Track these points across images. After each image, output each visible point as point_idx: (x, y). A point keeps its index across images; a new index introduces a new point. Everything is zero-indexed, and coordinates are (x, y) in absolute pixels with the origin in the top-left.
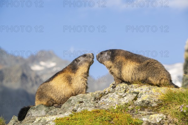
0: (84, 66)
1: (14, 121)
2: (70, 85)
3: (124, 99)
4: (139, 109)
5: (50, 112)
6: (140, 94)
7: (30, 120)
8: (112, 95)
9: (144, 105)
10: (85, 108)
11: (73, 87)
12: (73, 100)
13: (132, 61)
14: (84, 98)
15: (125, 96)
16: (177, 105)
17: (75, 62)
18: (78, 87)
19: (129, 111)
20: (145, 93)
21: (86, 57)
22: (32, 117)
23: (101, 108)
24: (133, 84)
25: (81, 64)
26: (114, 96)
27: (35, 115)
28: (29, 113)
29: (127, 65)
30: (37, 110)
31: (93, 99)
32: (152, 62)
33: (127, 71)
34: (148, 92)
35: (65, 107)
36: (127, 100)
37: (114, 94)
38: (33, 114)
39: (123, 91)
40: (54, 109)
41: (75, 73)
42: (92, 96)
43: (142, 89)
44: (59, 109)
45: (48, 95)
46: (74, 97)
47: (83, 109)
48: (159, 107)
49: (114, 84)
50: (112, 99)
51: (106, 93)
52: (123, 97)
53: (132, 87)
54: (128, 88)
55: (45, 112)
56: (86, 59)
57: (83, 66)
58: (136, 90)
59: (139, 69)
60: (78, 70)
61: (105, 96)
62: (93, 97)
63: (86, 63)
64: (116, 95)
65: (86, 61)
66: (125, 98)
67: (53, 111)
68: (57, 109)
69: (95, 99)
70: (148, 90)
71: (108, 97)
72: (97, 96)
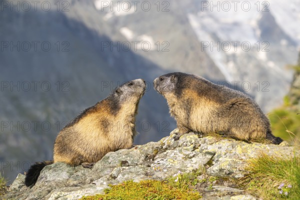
0: (130, 103)
1: (19, 182)
2: (106, 135)
3: (192, 161)
4: (215, 181)
5: (75, 174)
6: (216, 155)
7: (43, 188)
8: (173, 153)
9: (222, 176)
10: (129, 176)
11: (110, 138)
12: (111, 158)
13: (208, 100)
14: (129, 157)
15: (194, 156)
16: (275, 181)
17: (116, 95)
18: (119, 138)
19: (199, 184)
20: (225, 154)
21: (133, 86)
22: (47, 182)
23: (154, 176)
24: (207, 137)
25: (125, 99)
26: (177, 156)
27: (52, 178)
28: (42, 174)
29: (199, 106)
30: (55, 171)
31: (143, 158)
32: (240, 104)
33: (199, 117)
34: (230, 153)
35: (98, 169)
36: (196, 163)
37: (175, 151)
38: (48, 178)
39: (191, 148)
40: (81, 170)
41: (115, 115)
42: (141, 153)
43: (221, 148)
44: (90, 170)
45: (73, 148)
46: (113, 152)
47: (126, 176)
48: (247, 180)
49: (176, 134)
50: (172, 161)
51: (164, 147)
52: (190, 158)
53: (205, 142)
54: (198, 143)
55: (68, 174)
56: (133, 91)
57: (128, 103)
58: (211, 149)
59: (218, 114)
60: (120, 111)
61: (162, 155)
62: (143, 155)
63: (133, 98)
64: (180, 154)
65: (132, 94)
66: (193, 159)
67: (79, 174)
68: (86, 169)
69: (147, 157)
70: (230, 148)
71: (166, 155)
72: (151, 152)
